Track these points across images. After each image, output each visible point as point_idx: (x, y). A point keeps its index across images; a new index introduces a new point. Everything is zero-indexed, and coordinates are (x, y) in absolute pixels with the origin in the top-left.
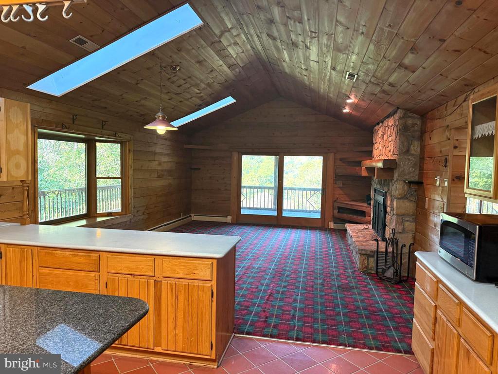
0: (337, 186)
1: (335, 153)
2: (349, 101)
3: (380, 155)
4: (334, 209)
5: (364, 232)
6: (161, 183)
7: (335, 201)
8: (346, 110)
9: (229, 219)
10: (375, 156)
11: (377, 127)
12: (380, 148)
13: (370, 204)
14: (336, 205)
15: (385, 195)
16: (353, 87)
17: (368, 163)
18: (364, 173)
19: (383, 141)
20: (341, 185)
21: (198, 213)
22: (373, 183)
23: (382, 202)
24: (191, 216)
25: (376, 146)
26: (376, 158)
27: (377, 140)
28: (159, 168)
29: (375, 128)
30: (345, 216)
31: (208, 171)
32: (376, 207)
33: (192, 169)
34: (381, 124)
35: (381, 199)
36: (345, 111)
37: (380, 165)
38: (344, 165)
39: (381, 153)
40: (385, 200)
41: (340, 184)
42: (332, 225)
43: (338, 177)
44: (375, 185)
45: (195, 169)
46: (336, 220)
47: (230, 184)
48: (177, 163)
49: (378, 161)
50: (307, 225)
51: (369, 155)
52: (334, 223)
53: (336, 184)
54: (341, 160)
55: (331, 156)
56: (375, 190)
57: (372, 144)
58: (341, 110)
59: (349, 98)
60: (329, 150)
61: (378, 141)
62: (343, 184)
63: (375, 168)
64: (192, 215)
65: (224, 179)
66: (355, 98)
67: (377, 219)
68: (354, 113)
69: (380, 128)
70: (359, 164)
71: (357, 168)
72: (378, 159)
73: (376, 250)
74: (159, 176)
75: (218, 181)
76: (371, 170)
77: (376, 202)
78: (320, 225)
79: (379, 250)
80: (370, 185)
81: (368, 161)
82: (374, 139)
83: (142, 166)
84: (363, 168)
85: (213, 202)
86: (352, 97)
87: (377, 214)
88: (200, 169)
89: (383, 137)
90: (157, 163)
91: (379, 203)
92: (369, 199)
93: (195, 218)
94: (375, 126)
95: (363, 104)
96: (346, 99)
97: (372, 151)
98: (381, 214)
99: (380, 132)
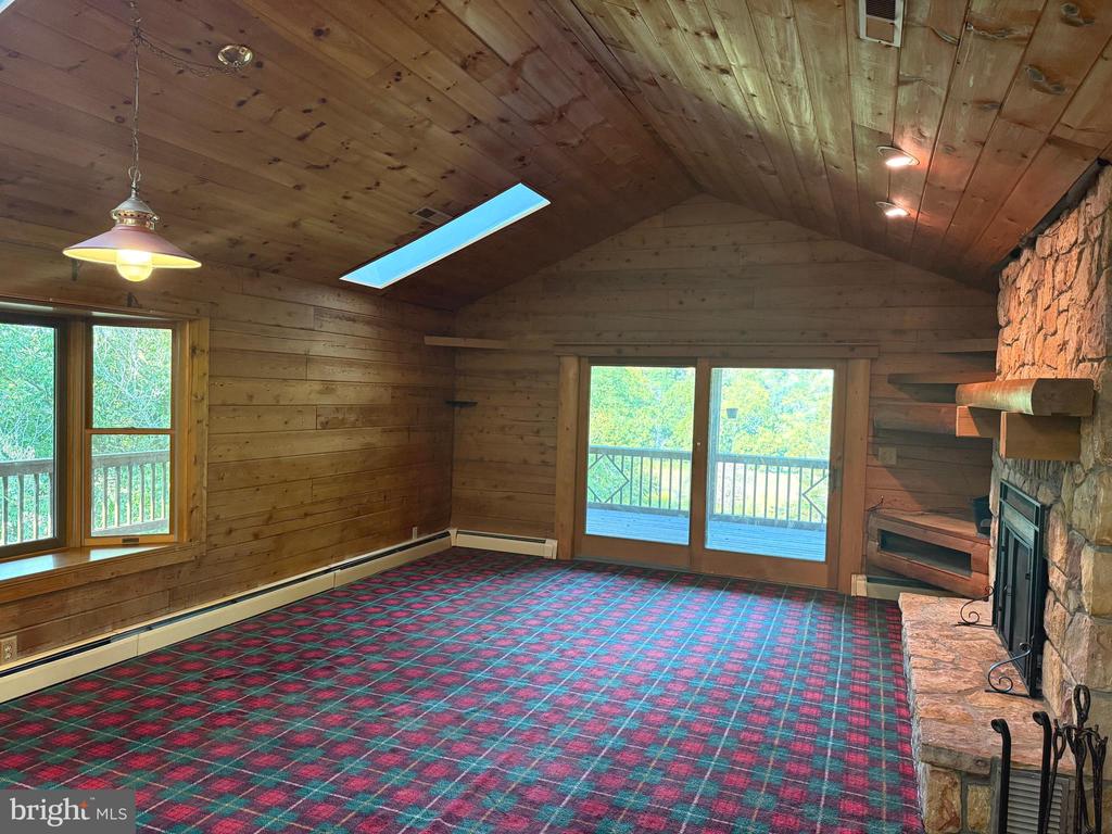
0: (879, 463)
1: (872, 359)
2: (895, 163)
3: (1023, 365)
4: (867, 535)
5: (959, 637)
6: (334, 443)
7: (873, 510)
8: (898, 210)
9: (549, 548)
10: (1005, 369)
11: (1010, 270)
12: (1023, 338)
13: (986, 531)
14: (876, 524)
15: (1041, 517)
16: (900, 82)
17: (977, 393)
18: (965, 427)
19: (1034, 314)
20: (893, 462)
21: (469, 526)
22: (997, 461)
23: (1032, 539)
24: (448, 534)
25: (1007, 334)
26: (1009, 377)
27: (1013, 314)
28: (327, 400)
29: (1006, 271)
30: (902, 561)
31: (496, 409)
32: (1006, 549)
33: (455, 404)
34: (1026, 254)
35: (1026, 530)
36: (892, 213)
37: (1021, 401)
38: (902, 395)
39: (1028, 359)
40: (1041, 538)
41: (890, 455)
42: (860, 586)
43: (880, 435)
44: (1004, 471)
45: (463, 404)
46: (874, 572)
47: (555, 448)
48: (396, 387)
49: (1016, 385)
50: (781, 581)
51: (985, 363)
52: (869, 580)
53: (876, 455)
54: (894, 379)
55: (861, 368)
56: (1004, 491)
57: (995, 329)
58: (880, 211)
59: (896, 149)
60: (852, 349)
61: (1015, 315)
62: (898, 457)
63: (998, 412)
64: (453, 532)
65: (538, 432)
66: (919, 144)
67: (1009, 599)
68: (925, 219)
69: (1023, 268)
70: (949, 394)
71: (944, 408)
72: (1016, 377)
73: (998, 754)
74: (325, 425)
75: (522, 438)
76: (988, 416)
77: (1006, 532)
78: (822, 583)
79: (1015, 755)
80: (989, 466)
81: (977, 385)
82: (1001, 313)
83: (251, 397)
84: (961, 410)
85: (509, 498)
86: (906, 143)
87: (1010, 582)
88: (475, 403)
89: (1034, 300)
90: (317, 387)
91: (1016, 541)
92: (981, 513)
93: (460, 539)
94: (1007, 265)
95: (952, 171)
96: (886, 155)
97: (993, 355)
98: (1025, 589)
99: (1024, 283)
